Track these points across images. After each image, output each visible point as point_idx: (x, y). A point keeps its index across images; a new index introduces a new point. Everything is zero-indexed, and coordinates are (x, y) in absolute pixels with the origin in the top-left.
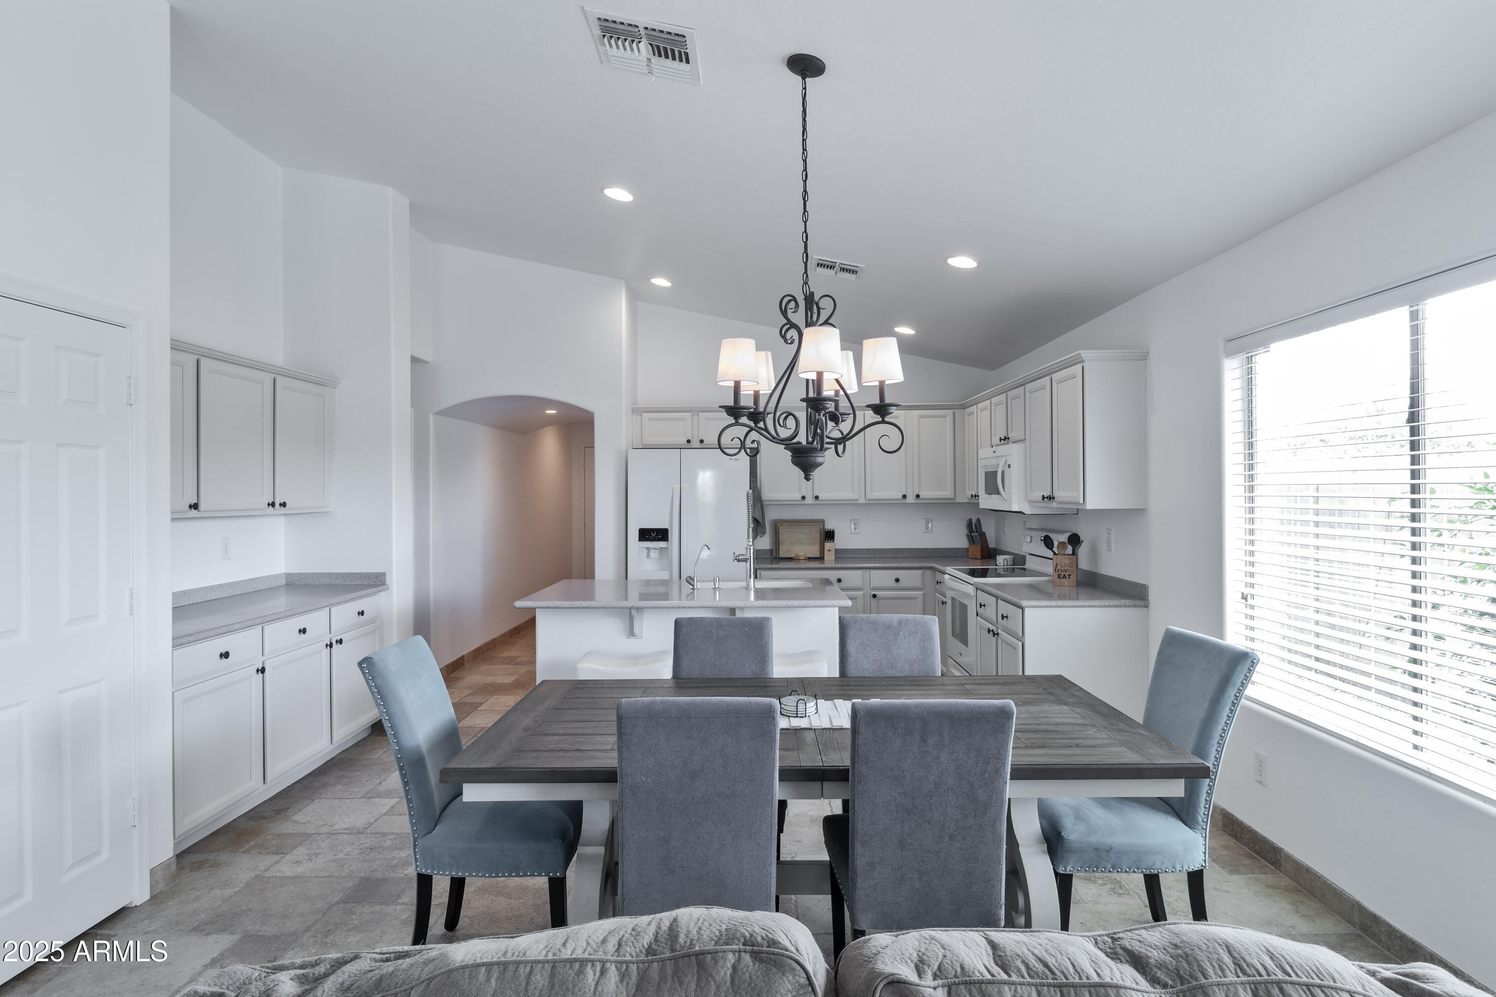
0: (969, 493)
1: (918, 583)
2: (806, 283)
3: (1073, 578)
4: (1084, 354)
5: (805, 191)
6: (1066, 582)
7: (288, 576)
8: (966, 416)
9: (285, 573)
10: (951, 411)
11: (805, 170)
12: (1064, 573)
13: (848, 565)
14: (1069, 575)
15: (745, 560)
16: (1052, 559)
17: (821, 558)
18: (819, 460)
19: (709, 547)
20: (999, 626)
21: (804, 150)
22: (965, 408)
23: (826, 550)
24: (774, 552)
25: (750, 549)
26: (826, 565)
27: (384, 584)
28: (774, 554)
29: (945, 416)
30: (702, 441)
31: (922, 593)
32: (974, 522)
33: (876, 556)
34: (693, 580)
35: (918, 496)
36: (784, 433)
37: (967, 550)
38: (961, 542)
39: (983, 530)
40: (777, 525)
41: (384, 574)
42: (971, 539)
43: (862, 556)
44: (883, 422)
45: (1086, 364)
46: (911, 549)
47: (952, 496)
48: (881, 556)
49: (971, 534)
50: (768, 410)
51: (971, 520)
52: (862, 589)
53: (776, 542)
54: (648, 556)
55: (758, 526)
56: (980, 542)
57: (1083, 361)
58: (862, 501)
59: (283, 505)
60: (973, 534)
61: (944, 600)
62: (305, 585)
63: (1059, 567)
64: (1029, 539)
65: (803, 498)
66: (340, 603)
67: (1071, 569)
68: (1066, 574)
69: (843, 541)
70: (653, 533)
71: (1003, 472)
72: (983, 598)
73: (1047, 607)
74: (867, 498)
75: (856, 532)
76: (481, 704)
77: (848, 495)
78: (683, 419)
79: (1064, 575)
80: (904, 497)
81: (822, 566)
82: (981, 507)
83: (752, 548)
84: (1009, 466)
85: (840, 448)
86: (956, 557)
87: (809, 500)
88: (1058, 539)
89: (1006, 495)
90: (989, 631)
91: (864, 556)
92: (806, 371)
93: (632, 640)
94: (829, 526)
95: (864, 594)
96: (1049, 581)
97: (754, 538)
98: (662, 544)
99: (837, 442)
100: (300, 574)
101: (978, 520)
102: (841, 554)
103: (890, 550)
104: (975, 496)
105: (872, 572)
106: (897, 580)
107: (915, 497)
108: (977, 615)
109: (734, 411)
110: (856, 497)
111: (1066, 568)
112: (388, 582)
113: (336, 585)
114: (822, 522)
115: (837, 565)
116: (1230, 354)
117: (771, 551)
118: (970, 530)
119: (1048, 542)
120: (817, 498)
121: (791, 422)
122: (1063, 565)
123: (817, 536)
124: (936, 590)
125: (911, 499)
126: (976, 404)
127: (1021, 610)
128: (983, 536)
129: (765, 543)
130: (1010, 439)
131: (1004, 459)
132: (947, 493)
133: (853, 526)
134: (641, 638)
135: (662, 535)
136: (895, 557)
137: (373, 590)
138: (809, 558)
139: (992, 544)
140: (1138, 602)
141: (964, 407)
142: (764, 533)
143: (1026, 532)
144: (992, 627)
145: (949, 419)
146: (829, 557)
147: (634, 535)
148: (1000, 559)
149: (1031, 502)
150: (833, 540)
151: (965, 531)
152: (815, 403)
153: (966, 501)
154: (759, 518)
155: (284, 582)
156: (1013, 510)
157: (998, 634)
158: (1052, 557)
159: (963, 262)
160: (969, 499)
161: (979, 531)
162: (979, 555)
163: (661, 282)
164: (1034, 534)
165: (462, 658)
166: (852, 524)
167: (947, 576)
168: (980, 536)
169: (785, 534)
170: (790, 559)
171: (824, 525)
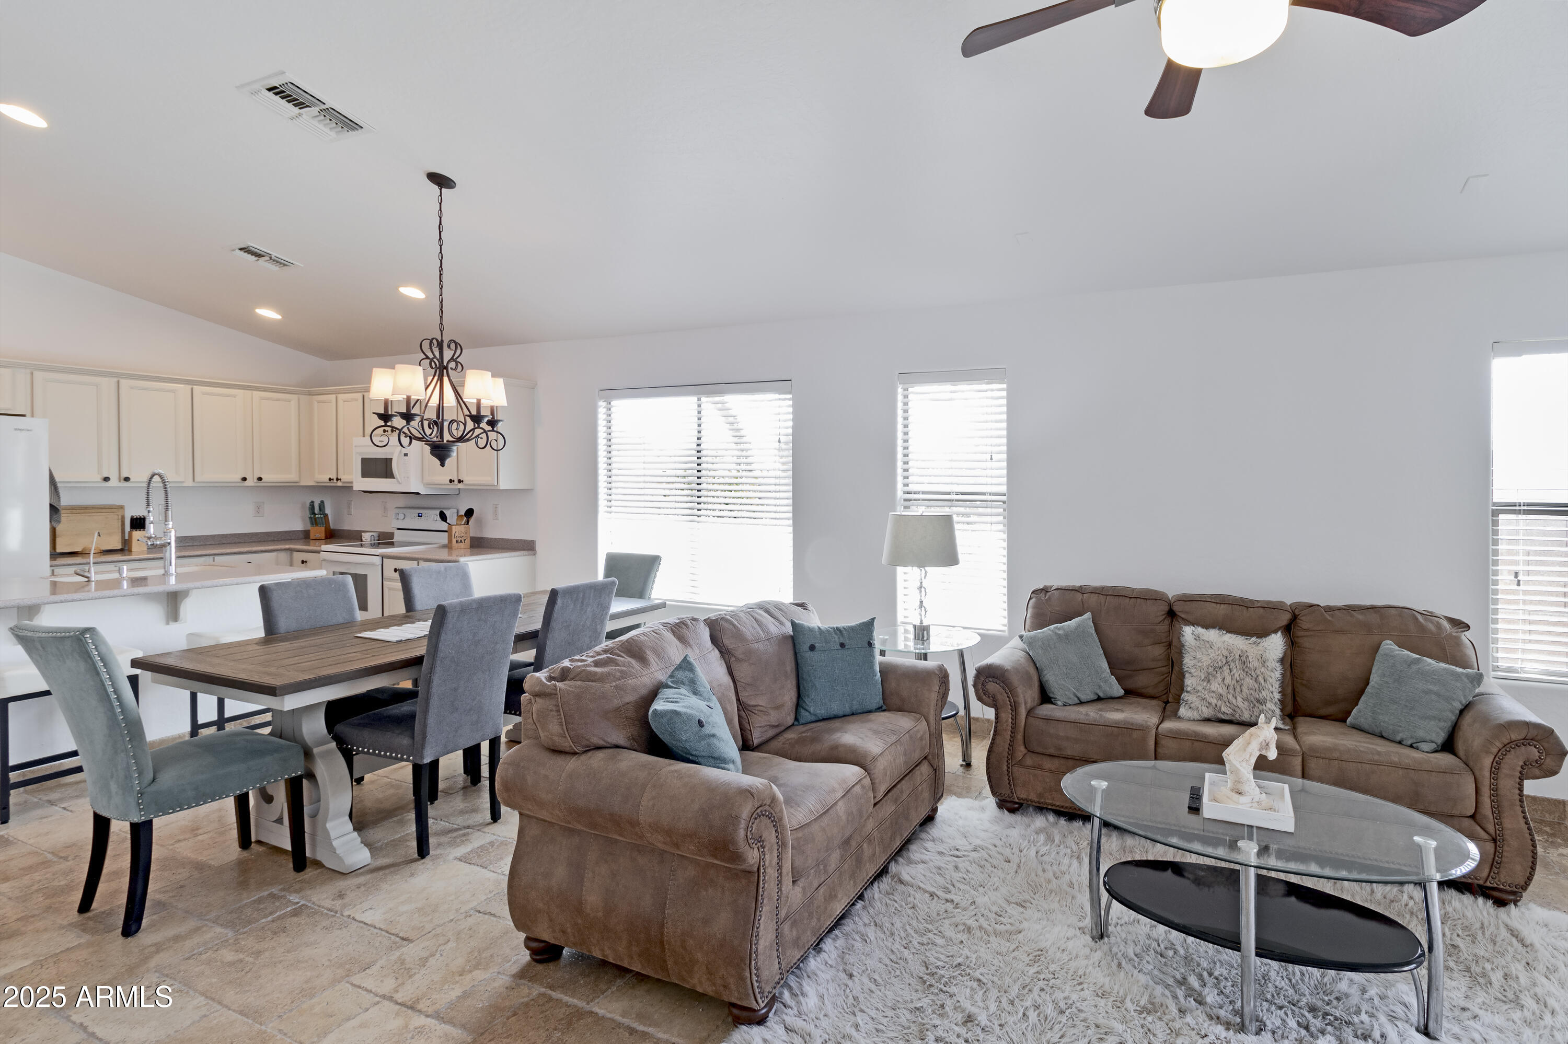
0: (327, 477)
3: (468, 541)
6: (462, 545)
8: (319, 401)
14: (465, 541)
22: (312, 396)
32: (317, 504)
35: (260, 479)
37: (306, 532)
38: (299, 525)
39: (328, 513)
40: (63, 513)
42: (315, 523)
47: (296, 479)
51: (312, 504)
58: (189, 484)
60: (315, 517)
63: (457, 535)
64: (401, 516)
67: (467, 536)
68: (461, 540)
71: (398, 460)
72: (396, 564)
74: (195, 481)
80: (244, 479)
84: (406, 455)
87: (115, 482)
88: (453, 515)
89: (403, 481)
96: (443, 547)
101: (322, 502)
104: (338, 480)
105: (218, 558)
106: (249, 564)
107: (256, 480)
108: (384, 581)
110: (181, 480)
111: (462, 536)
114: (122, 508)
116: (602, 398)
118: (311, 512)
119: (443, 517)
122: (459, 533)
125: (251, 482)
126: (336, 394)
128: (327, 518)
131: (399, 449)
132: (292, 476)
138: (106, 551)
139: (332, 525)
141: (310, 394)
143: (395, 511)
145: (294, 404)
148: (367, 536)
149: (428, 485)
156: (409, 491)
162: (320, 535)
167: (324, 554)
168: (323, 518)
169: (66, 524)
170: (75, 553)
171: (124, 511)
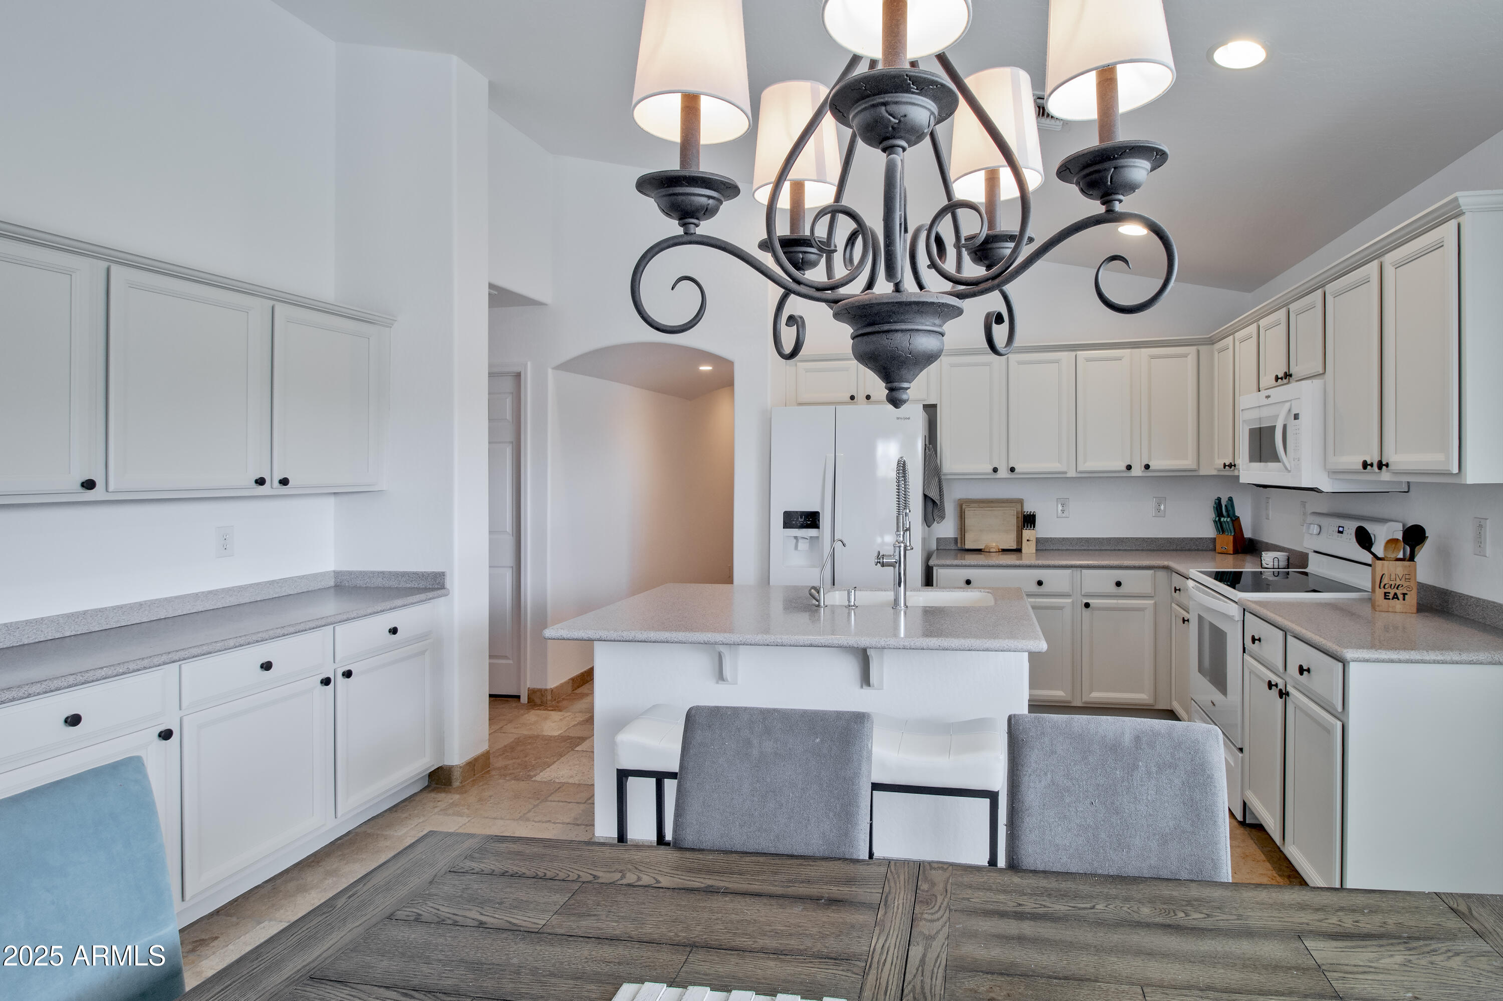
0: (1219, 463)
1: (1148, 590)
3: (1412, 599)
4: (1465, 199)
6: (1398, 604)
7: (337, 574)
8: (1216, 353)
9: (334, 571)
10: (1192, 346)
12: (1395, 590)
13: (1052, 561)
14: (1404, 595)
16: (1370, 565)
17: (1018, 550)
18: (924, 343)
19: (845, 542)
20: (1289, 681)
22: (1213, 344)
23: (1024, 541)
24: (959, 541)
25: (900, 547)
26: (1025, 561)
27: (442, 587)
28: (959, 545)
29: (1185, 356)
30: (868, 397)
31: (1152, 602)
32: (1224, 503)
33: (1091, 548)
34: (818, 592)
35: (1147, 467)
37: (1214, 540)
38: (1207, 530)
39: (1237, 514)
40: (962, 507)
41: (443, 574)
42: (1220, 527)
43: (1071, 548)
45: (1465, 219)
46: (1137, 539)
47: (1194, 467)
48: (1097, 548)
49: (1220, 520)
51: (1219, 500)
52: (1070, 595)
53: (962, 529)
54: (796, 547)
55: (933, 507)
56: (1233, 531)
57: (1459, 213)
58: (1072, 474)
59: (284, 482)
60: (1222, 519)
61: (1187, 616)
62: (357, 587)
63: (1385, 581)
64: (1315, 530)
65: (995, 470)
66: (353, 619)
67: (1408, 584)
68: (1399, 592)
69: (1046, 528)
70: (801, 518)
71: (1285, 427)
72: (1255, 626)
73: (1392, 661)
74: (1079, 469)
75: (1064, 515)
77: (1052, 466)
78: (846, 370)
79: (1395, 594)
80: (1129, 467)
81: (1018, 562)
82: (1241, 481)
83: (902, 545)
84: (1296, 417)
86: (1198, 550)
87: (1003, 473)
88: (1381, 534)
89: (1289, 462)
90: (1270, 685)
91: (1074, 548)
93: (722, 686)
94: (1028, 508)
95: (1073, 603)
96: (1361, 600)
98: (812, 532)
100: (350, 573)
101: (1230, 499)
102: (1043, 546)
103: (1109, 540)
104: (1230, 466)
105: (1085, 571)
106: (1118, 584)
107: (1143, 468)
108: (1244, 651)
110: (1064, 469)
111: (1398, 582)
112: (448, 585)
114: (1021, 502)
115: (1040, 562)
117: (956, 540)
118: (1219, 514)
119: (1364, 539)
120: (1012, 470)
122: (1393, 577)
123: (1013, 522)
124: (1173, 600)
125: (1137, 471)
126: (1233, 334)
127: (1340, 665)
128: (1236, 520)
129: (946, 530)
130: (1293, 377)
131: (1287, 405)
132: (1188, 463)
133: (1060, 508)
135: (811, 520)
136: (1115, 550)
138: (1004, 550)
139: (1248, 534)
141: (1211, 342)
142: (942, 517)
143: (1310, 519)
144: (1275, 679)
145: (1191, 361)
146: (1029, 549)
147: (778, 520)
148: (1268, 558)
149: (1334, 473)
150: (1034, 527)
151: (1211, 515)
153: (1215, 473)
154: (935, 496)
155: (332, 583)
156: (1303, 486)
157: (1287, 694)
158: (1370, 562)
160: (1219, 470)
161: (1231, 515)
162: (1230, 548)
164: (1325, 522)
166: (1060, 506)
167: (1190, 583)
168: (1233, 521)
169: (973, 518)
170: (979, 551)
171: (1022, 506)
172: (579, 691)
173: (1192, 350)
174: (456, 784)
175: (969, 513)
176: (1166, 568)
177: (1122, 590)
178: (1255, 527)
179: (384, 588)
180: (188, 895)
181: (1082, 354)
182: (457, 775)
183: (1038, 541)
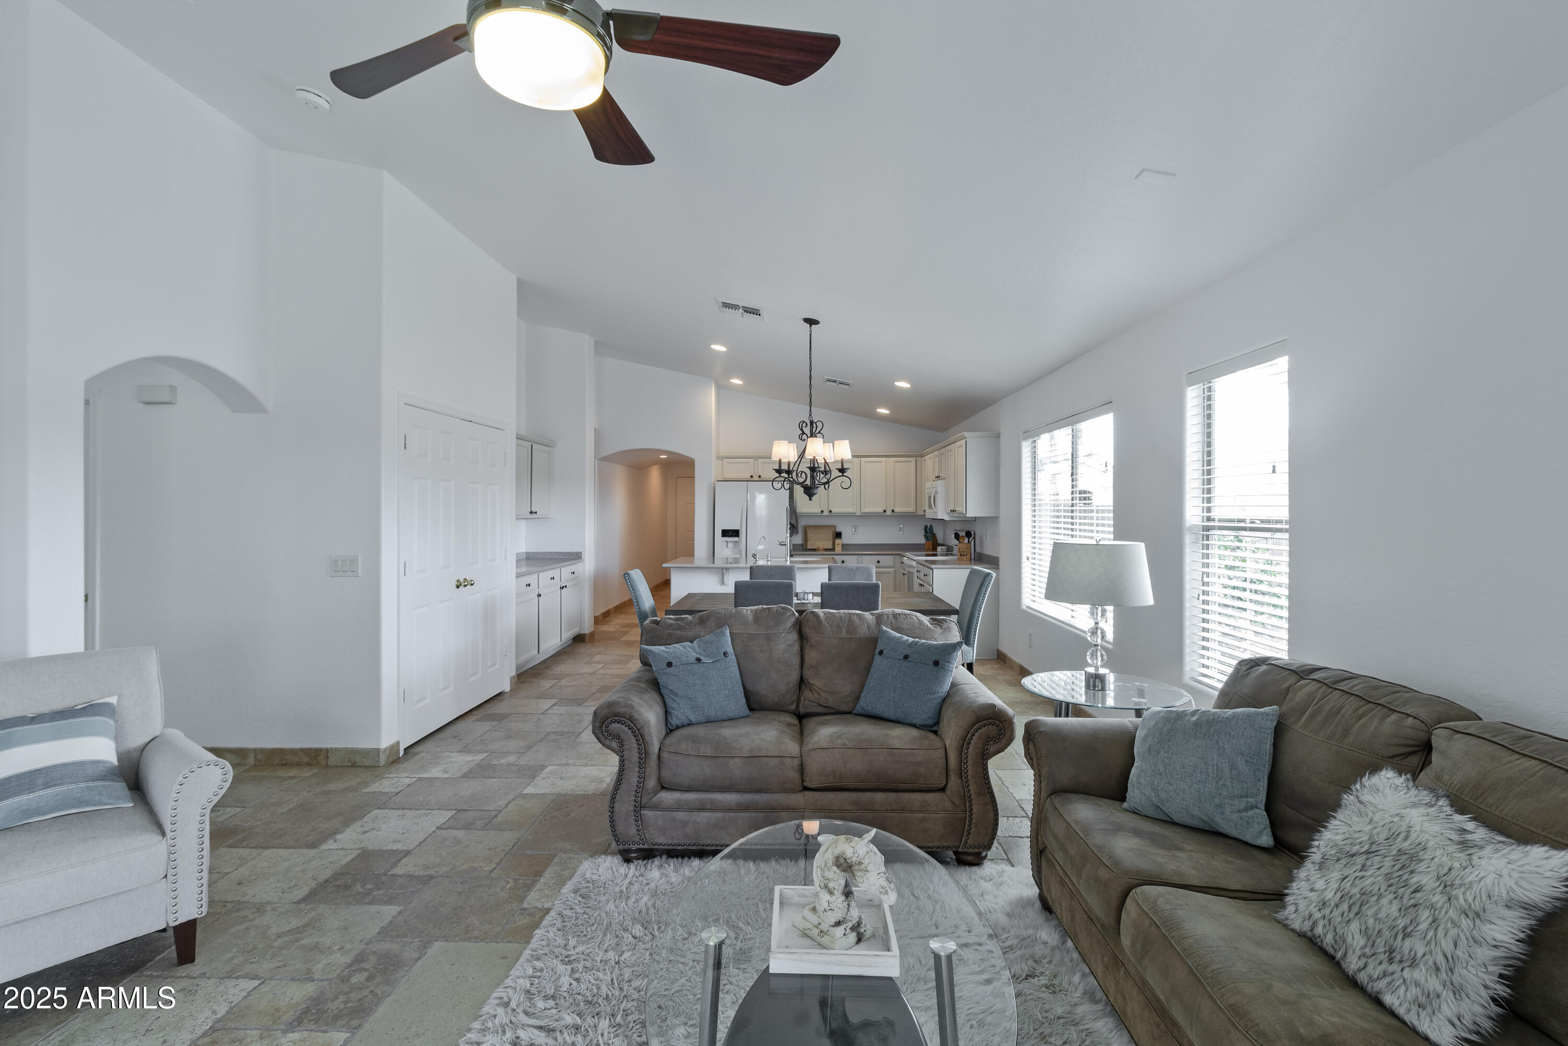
0: (922, 509)
1: (891, 564)
2: (810, 415)
3: (968, 556)
4: (966, 434)
5: (810, 375)
6: (964, 558)
7: (527, 553)
8: (922, 462)
9: (526, 553)
10: (914, 458)
11: (811, 366)
13: (848, 553)
14: (966, 554)
15: (785, 545)
16: (958, 546)
17: (833, 549)
19: (764, 537)
20: (924, 581)
21: (810, 358)
22: (920, 458)
23: (836, 545)
24: (804, 545)
26: (836, 552)
27: (581, 558)
28: (804, 547)
29: (910, 462)
30: (760, 476)
31: (893, 569)
32: (929, 526)
33: (867, 548)
34: (756, 556)
35: (893, 511)
36: (801, 480)
37: (924, 544)
38: (921, 540)
39: (931, 531)
40: (806, 529)
41: (581, 553)
42: (927, 536)
43: (857, 548)
44: (843, 476)
45: (967, 439)
46: (891, 544)
47: (914, 511)
48: (870, 548)
50: (794, 469)
51: (926, 526)
53: (806, 539)
54: (727, 546)
55: (793, 528)
57: (966, 438)
58: (859, 514)
59: (535, 513)
60: (928, 534)
61: (905, 572)
62: (536, 559)
63: (961, 550)
64: (949, 535)
65: (822, 512)
66: (566, 566)
67: (967, 551)
69: (847, 538)
70: (731, 533)
71: (934, 496)
74: (862, 512)
75: (856, 533)
76: (629, 632)
77: (850, 510)
78: (748, 463)
79: (963, 554)
80: (885, 511)
81: (833, 554)
82: (928, 517)
83: (789, 539)
84: (937, 493)
85: (827, 486)
86: (915, 547)
87: (826, 513)
88: (961, 535)
89: (937, 510)
91: (861, 548)
92: (809, 455)
93: (723, 587)
94: (838, 530)
96: (958, 559)
97: (791, 536)
98: (736, 539)
99: (824, 484)
100: (533, 553)
101: (931, 526)
102: (844, 546)
103: (877, 545)
104: (925, 511)
105: (863, 556)
106: (879, 562)
107: (891, 512)
109: (779, 471)
110: (855, 512)
111: (964, 550)
112: (583, 557)
113: (555, 559)
114: (835, 527)
115: (843, 553)
116: (1026, 439)
117: (802, 545)
118: (926, 532)
119: (957, 536)
120: (830, 511)
121: (803, 475)
123: (830, 535)
124: (899, 567)
125: (889, 513)
126: (927, 455)
127: (936, 573)
128: (934, 536)
129: (798, 539)
130: (941, 477)
131: (935, 490)
132: (911, 509)
133: (854, 530)
134: (728, 586)
135: (735, 533)
136: (877, 549)
137: (577, 561)
138: (826, 549)
139: (936, 539)
140: (993, 566)
141: (922, 456)
142: (797, 533)
144: (922, 583)
145: (913, 464)
146: (838, 549)
147: (718, 533)
148: (939, 548)
149: (947, 514)
150: (842, 538)
151: (923, 533)
152: (813, 469)
153: (922, 514)
154: (795, 524)
156: (941, 519)
158: (958, 544)
159: (903, 385)
161: (929, 531)
162: (929, 546)
163: (736, 381)
164: (951, 531)
165: (609, 610)
167: (905, 558)
168: (932, 536)
169: (810, 535)
170: (814, 550)
171: (835, 529)
172: (606, 619)
173: (913, 459)
174: (587, 641)
175: (810, 532)
176: (900, 554)
177: (880, 564)
178: (944, 539)
179: (551, 559)
180: (541, 651)
181: (863, 459)
182: (587, 637)
183: (843, 545)
